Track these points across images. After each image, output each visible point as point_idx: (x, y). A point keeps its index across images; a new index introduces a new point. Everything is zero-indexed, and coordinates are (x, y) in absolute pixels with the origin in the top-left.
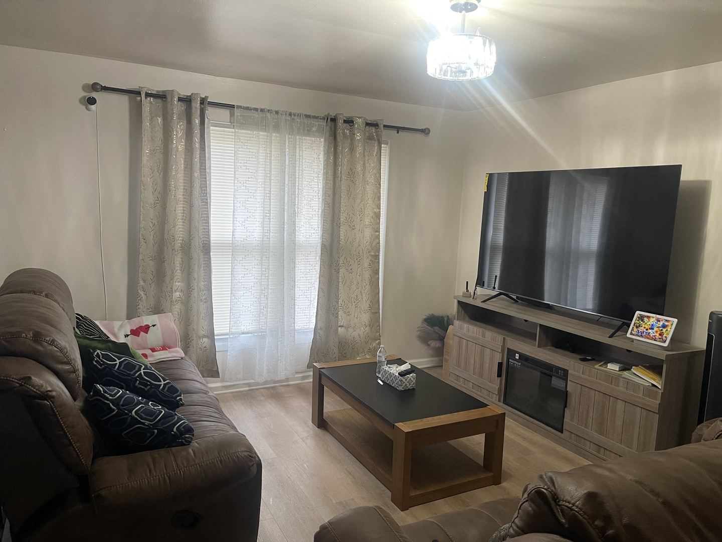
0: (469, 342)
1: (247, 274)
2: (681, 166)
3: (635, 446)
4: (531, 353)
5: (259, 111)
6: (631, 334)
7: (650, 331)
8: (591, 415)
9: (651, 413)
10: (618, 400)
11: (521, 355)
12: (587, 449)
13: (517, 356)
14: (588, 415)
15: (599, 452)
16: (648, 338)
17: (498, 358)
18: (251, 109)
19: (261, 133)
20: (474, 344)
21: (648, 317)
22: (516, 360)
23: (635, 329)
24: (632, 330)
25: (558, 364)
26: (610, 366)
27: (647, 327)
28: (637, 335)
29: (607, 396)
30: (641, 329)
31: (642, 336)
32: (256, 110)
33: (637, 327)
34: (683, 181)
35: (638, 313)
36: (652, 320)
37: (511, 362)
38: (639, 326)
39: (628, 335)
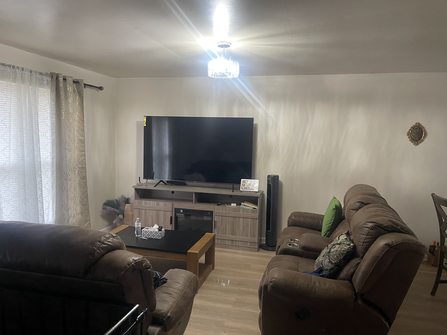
0: (147, 210)
1: (7, 190)
2: (253, 118)
3: (249, 235)
4: (191, 208)
5: (11, 67)
6: (242, 189)
7: (249, 186)
8: (228, 228)
9: (255, 220)
10: (240, 218)
11: (183, 210)
12: (227, 244)
13: (182, 211)
14: (226, 228)
15: (233, 243)
16: (249, 189)
17: (169, 215)
18: (6, 66)
19: (12, 84)
20: (152, 211)
21: (247, 181)
22: (181, 213)
23: (243, 187)
24: (242, 187)
25: (207, 209)
26: (232, 205)
27: (248, 185)
28: (244, 189)
29: (235, 218)
30: (245, 186)
31: (247, 189)
32: (10, 66)
33: (244, 186)
34: (255, 124)
35: (242, 180)
36: (249, 182)
37: (177, 215)
38: (244, 185)
39: (241, 190)
